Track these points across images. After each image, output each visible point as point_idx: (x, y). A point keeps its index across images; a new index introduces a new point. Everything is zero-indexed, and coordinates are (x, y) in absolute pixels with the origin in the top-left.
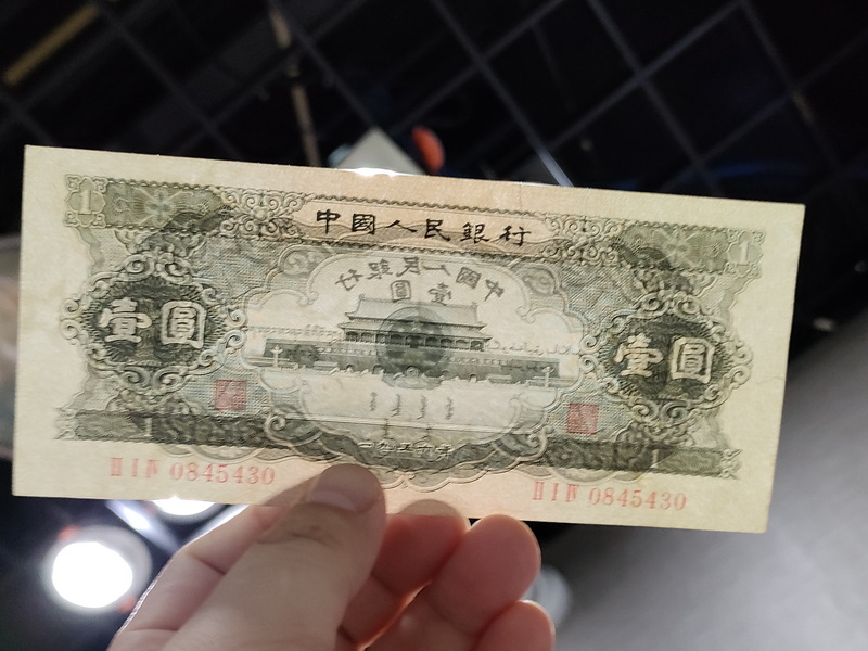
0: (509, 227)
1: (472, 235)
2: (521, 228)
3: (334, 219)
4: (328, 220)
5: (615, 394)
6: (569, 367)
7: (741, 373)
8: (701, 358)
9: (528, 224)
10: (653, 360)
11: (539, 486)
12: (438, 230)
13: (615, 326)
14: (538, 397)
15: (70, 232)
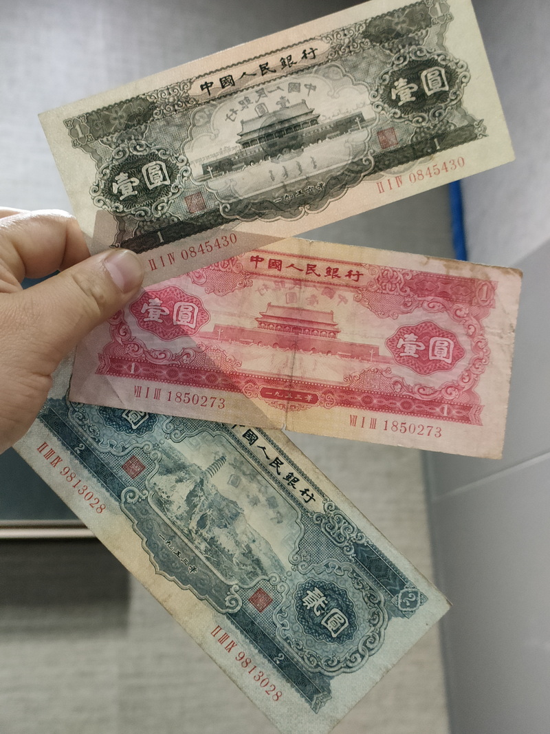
0: (305, 51)
1: (287, 63)
2: (311, 49)
3: (211, 86)
4: (207, 87)
5: (400, 117)
6: (368, 113)
7: (465, 77)
8: (439, 78)
9: (314, 44)
10: (413, 90)
11: (380, 185)
12: (268, 69)
13: (384, 80)
14: (359, 137)
15: (79, 151)
